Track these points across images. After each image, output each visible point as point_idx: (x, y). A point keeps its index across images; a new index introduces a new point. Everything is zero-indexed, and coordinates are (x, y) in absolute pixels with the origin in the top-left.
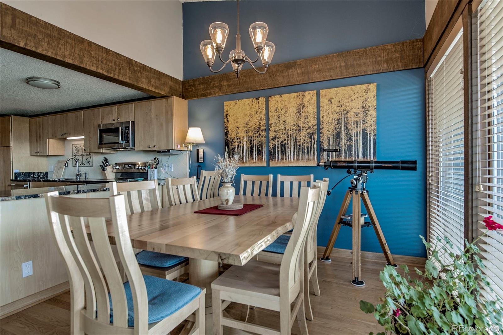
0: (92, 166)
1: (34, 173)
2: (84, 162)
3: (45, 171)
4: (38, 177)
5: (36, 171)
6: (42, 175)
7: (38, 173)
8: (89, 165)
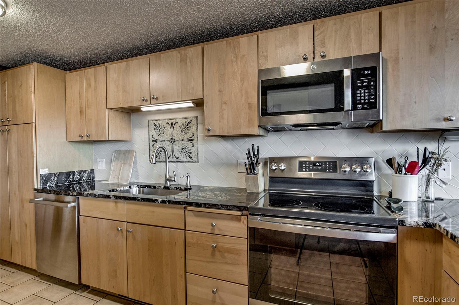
0: (197, 162)
1: (74, 173)
2: (177, 154)
3: (89, 169)
4: (80, 180)
5: (76, 169)
6: (86, 175)
7: (80, 172)
8: (189, 159)
